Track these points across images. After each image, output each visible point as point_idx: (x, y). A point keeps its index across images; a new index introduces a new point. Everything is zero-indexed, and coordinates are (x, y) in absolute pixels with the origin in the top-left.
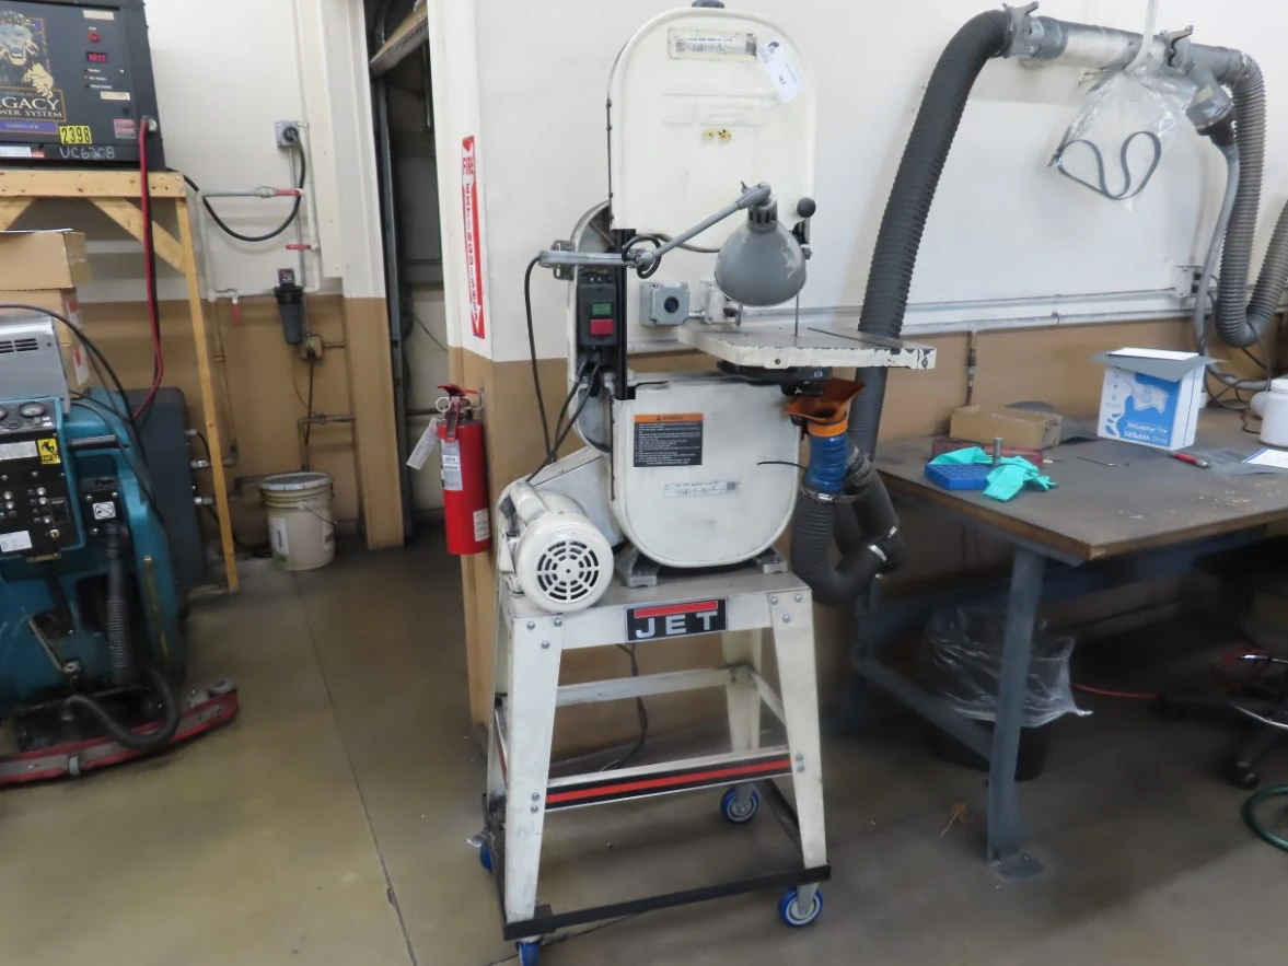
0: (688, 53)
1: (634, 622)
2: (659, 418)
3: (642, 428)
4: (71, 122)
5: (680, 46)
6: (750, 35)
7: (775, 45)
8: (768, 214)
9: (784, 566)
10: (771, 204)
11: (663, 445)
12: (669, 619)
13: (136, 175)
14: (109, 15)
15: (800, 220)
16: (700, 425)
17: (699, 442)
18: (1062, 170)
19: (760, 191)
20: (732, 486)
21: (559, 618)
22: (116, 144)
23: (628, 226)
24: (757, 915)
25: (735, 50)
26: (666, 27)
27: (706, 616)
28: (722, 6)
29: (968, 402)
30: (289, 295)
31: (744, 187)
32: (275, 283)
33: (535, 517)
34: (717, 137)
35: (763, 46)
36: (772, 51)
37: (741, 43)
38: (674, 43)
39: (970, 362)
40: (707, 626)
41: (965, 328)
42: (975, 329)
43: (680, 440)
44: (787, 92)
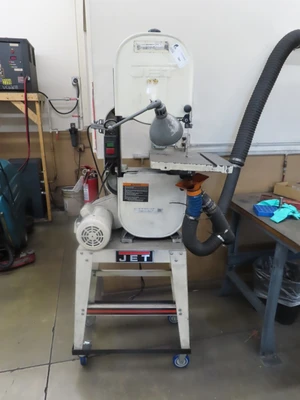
0: (142, 50)
1: (119, 256)
2: (132, 185)
3: (126, 188)
4: (6, 78)
5: (138, 47)
6: (166, 42)
7: (177, 46)
9: (180, 240)
10: (163, 108)
11: (133, 194)
12: (131, 257)
13: (23, 94)
14: (17, 45)
15: (186, 113)
16: (147, 188)
17: (147, 194)
19: (156, 103)
20: (159, 210)
21: (92, 252)
22: (19, 84)
24: (166, 360)
25: (160, 49)
26: (132, 41)
27: (146, 256)
28: (160, 32)
29: (283, 180)
30: (73, 131)
32: (69, 127)
33: (87, 215)
34: (153, 82)
35: (171, 46)
36: (175, 48)
37: (163, 45)
38: (136, 46)
39: (284, 166)
40: (145, 260)
41: (282, 153)
42: (287, 153)
43: (140, 193)
44: (181, 64)
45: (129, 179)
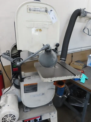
0: (32, 11)
2: (29, 85)
3: (25, 87)
5: (30, 10)
6: (46, 8)
7: (52, 10)
8: (49, 51)
9: (52, 104)
10: (50, 48)
11: (30, 89)
12: (31, 121)
15: (56, 47)
16: (37, 85)
17: (37, 88)
18: (84, 32)
19: (47, 46)
20: (43, 94)
23: (20, 49)
25: (43, 11)
26: (26, 5)
27: (38, 119)
28: (40, 1)
31: (43, 45)
34: (39, 31)
35: (49, 10)
36: (51, 12)
37: (44, 10)
38: (29, 9)
39: (72, 57)
40: (38, 120)
43: (33, 88)
44: (54, 21)
45: (27, 82)
